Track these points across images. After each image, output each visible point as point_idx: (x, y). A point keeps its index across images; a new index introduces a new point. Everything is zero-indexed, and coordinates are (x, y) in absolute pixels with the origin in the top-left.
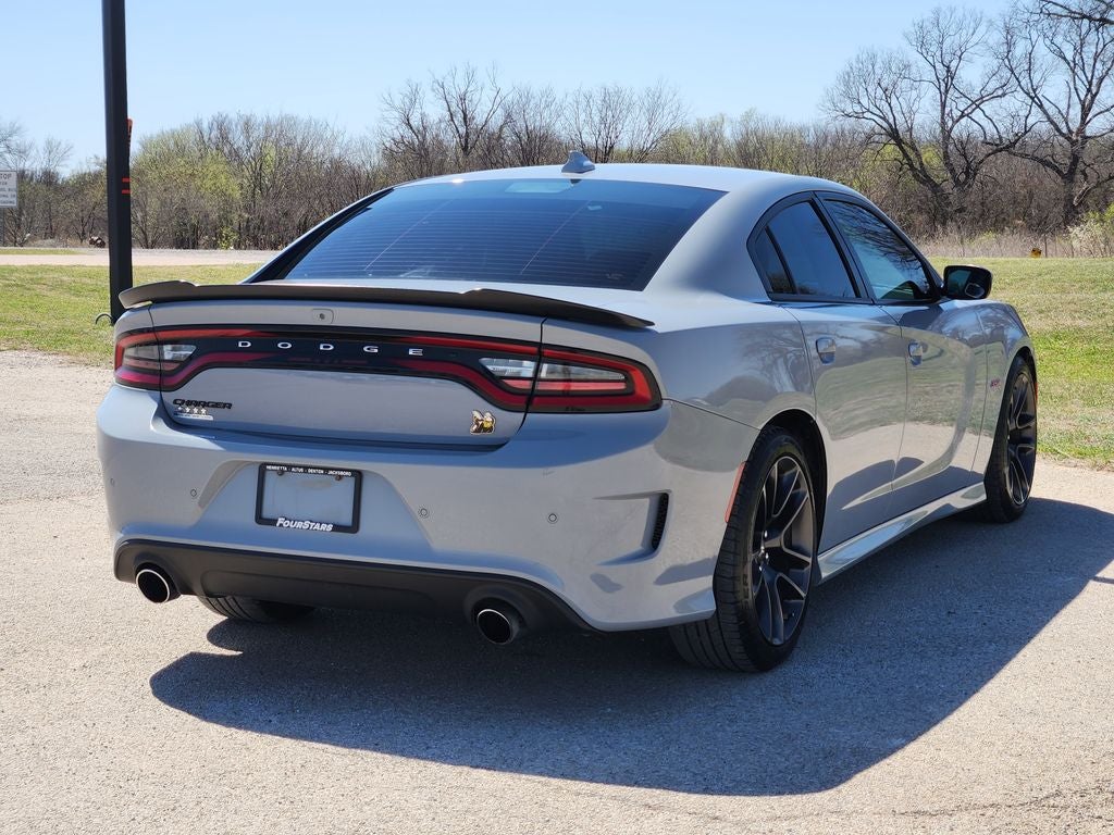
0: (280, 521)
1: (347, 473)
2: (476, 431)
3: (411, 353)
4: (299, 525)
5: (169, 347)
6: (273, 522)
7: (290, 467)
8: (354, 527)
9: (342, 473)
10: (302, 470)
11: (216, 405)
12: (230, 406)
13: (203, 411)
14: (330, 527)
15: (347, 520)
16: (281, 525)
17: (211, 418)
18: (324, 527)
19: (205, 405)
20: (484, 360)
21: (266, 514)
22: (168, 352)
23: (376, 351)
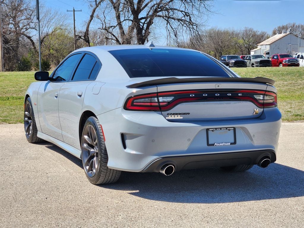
0: (215, 144)
1: (232, 128)
2: (255, 114)
3: (239, 95)
4: (221, 144)
5: (161, 98)
6: (213, 145)
7: (216, 129)
8: (235, 143)
9: (231, 128)
10: (220, 129)
11: (184, 114)
12: (189, 114)
13: (179, 116)
14: (230, 144)
15: (233, 141)
16: (216, 145)
17: (182, 118)
18: (228, 144)
19: (180, 114)
20: (254, 96)
21: (210, 143)
22: (161, 99)
23: (231, 95)
